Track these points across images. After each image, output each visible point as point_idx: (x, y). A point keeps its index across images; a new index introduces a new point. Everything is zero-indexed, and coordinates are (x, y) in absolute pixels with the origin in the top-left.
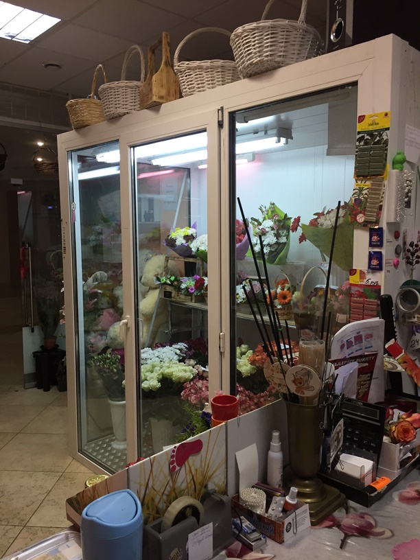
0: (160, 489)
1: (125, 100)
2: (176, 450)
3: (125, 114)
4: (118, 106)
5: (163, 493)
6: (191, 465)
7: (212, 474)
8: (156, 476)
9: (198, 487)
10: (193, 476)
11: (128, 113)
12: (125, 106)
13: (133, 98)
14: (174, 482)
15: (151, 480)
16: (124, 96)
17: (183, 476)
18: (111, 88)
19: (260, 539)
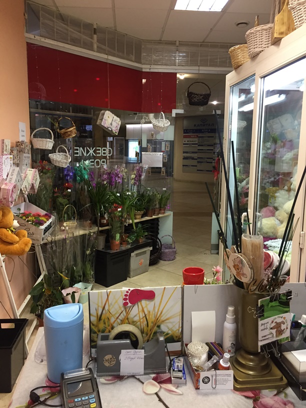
0: (116, 314)
1: (261, 40)
2: (130, 292)
3: (260, 52)
4: (256, 46)
5: (118, 318)
6: (144, 306)
7: (166, 320)
8: (111, 304)
9: (150, 324)
10: (145, 315)
11: (262, 51)
12: (261, 46)
13: (267, 38)
14: (128, 313)
15: (107, 305)
16: (261, 38)
17: (135, 312)
18: (252, 33)
19: (181, 378)
